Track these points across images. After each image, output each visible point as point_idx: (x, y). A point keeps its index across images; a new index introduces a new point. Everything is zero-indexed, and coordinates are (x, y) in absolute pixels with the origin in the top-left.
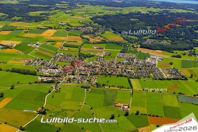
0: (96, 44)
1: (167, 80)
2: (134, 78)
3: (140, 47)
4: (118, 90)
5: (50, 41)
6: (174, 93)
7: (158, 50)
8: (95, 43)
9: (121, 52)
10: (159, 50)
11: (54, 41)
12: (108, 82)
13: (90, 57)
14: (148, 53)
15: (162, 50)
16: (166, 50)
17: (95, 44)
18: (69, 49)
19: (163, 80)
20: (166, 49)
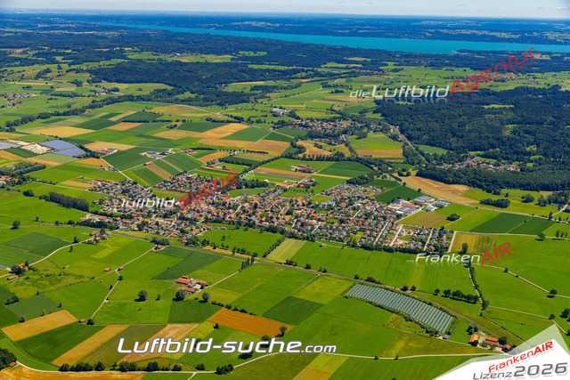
6: (356, 277)
7: (459, 184)
9: (349, 182)
10: (462, 184)
11: (211, 150)
13: (253, 187)
14: (419, 190)
18: (224, 167)
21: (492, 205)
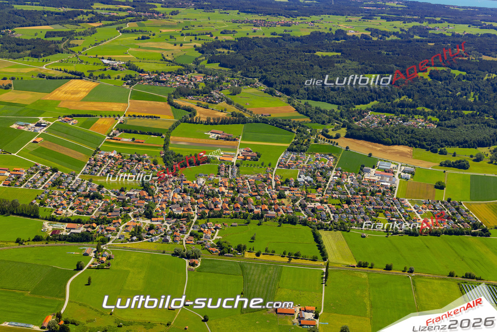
0: (216, 124)
1: (429, 237)
2: (331, 230)
3: (347, 136)
4: (284, 263)
5: (76, 113)
6: (451, 275)
7: (399, 144)
8: (212, 121)
9: (290, 150)
10: (403, 144)
11: (90, 116)
12: (253, 238)
13: (198, 164)
14: (370, 155)
15: (411, 144)
16: (422, 147)
17: (211, 124)
18: (133, 139)
19: (417, 235)
20: (424, 143)
21: (454, 167)
